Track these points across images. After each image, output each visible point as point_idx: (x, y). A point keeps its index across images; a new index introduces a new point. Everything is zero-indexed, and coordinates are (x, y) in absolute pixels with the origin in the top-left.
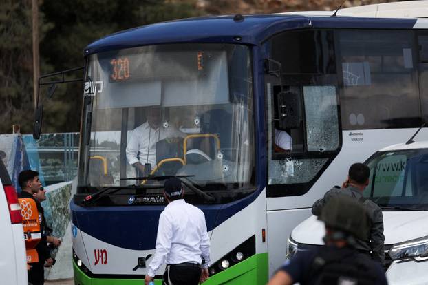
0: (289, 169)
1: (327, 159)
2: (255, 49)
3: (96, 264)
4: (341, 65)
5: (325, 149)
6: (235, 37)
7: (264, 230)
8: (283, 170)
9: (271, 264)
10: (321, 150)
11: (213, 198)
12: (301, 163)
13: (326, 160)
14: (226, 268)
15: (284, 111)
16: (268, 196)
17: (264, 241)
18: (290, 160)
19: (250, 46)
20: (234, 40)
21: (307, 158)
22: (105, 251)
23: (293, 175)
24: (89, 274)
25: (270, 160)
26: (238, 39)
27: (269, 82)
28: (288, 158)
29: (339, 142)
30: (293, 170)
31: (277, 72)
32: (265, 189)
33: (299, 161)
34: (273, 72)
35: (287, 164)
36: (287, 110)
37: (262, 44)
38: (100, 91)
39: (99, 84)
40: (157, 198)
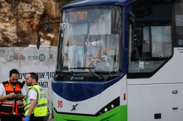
0: (141, 66)
1: (164, 61)
2: (124, 8)
3: (58, 107)
4: (175, 16)
5: (163, 56)
6: (115, 3)
7: (125, 94)
8: (137, 66)
9: (129, 110)
10: (160, 56)
11: (102, 78)
12: (148, 63)
13: (163, 62)
14: (106, 112)
15: (135, 38)
16: (128, 78)
17: (125, 99)
18: (142, 61)
19: (122, 7)
20: (114, 4)
21: (152, 61)
22: (61, 101)
23: (143, 69)
24: (56, 111)
25: (130, 61)
26: (116, 3)
27: (131, 24)
28: (140, 60)
29: (171, 53)
30: (143, 66)
31: (133, 19)
32: (126, 75)
33: (147, 62)
34: (132, 19)
35: (140, 63)
36: (137, 37)
37: (127, 6)
38: (64, 28)
39: (64, 24)
40: (81, 78)
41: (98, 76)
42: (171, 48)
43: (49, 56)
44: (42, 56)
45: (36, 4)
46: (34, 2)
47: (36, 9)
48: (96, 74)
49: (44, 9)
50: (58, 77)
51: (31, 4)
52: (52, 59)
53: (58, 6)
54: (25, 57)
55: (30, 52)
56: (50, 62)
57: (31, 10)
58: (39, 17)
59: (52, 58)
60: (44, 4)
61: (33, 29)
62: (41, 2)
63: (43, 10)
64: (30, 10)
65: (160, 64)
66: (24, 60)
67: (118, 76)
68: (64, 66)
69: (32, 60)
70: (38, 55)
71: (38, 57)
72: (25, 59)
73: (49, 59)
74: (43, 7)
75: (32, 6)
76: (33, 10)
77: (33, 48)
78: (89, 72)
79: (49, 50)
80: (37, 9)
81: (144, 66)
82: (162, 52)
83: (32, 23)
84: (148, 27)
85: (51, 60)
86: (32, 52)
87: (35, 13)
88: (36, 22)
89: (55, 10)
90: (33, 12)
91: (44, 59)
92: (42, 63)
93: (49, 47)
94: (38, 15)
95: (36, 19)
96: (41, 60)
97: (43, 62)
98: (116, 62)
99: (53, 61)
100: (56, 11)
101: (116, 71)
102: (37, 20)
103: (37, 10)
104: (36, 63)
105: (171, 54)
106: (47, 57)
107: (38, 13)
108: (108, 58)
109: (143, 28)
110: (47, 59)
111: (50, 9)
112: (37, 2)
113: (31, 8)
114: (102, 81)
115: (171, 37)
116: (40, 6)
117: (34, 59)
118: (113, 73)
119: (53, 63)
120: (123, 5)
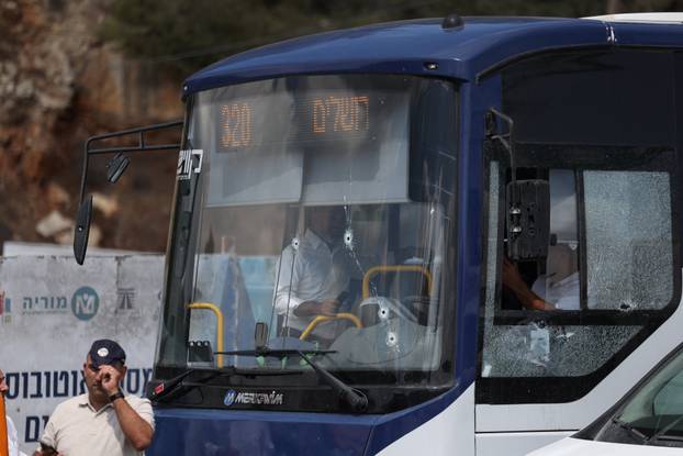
0: (538, 346)
1: (640, 327)
2: (467, 88)
5: (633, 306)
6: (427, 63)
8: (523, 348)
10: (624, 306)
11: (365, 400)
12: (569, 335)
13: (635, 330)
15: (516, 220)
16: (479, 400)
18: (542, 326)
19: (456, 83)
20: (425, 70)
23: (547, 359)
25: (489, 325)
26: (433, 67)
27: (495, 160)
28: (536, 322)
29: (671, 292)
30: (547, 348)
31: (507, 138)
32: (473, 386)
33: (563, 329)
34: (500, 137)
35: (533, 334)
36: (523, 220)
37: (481, 78)
38: (197, 170)
39: (197, 156)
40: (272, 396)
41: (348, 389)
42: (669, 269)
43: (116, 297)
44: (86, 296)
45: (38, 63)
46: (27, 53)
47: (35, 85)
48: (337, 380)
49: (72, 85)
50: (167, 390)
51: (17, 62)
52: (129, 312)
53: (134, 75)
54: (8, 301)
55: (33, 276)
56: (121, 326)
57: (15, 90)
58: (51, 121)
59: (130, 307)
60: (72, 64)
61: (21, 175)
62: (61, 56)
63: (67, 91)
64: (10, 87)
65: (623, 341)
66: (5, 314)
67: (437, 393)
68: (195, 344)
69: (38, 313)
70: (67, 291)
71: (69, 302)
72: (8, 310)
73: (116, 312)
74: (68, 78)
75: (20, 71)
76: (25, 88)
77: (45, 261)
78: (310, 372)
79: (115, 272)
80: (41, 83)
81: (551, 349)
82: (630, 286)
83: (16, 148)
84: (570, 175)
85: (123, 313)
86: (42, 278)
87: (31, 101)
88: (37, 141)
89: (119, 90)
90: (26, 99)
91: (92, 311)
92: (87, 328)
93: (117, 258)
94: (48, 111)
95: (37, 130)
96: (82, 317)
97: (89, 323)
98: (429, 329)
99: (135, 319)
100: (126, 95)
101: (425, 367)
102: (42, 135)
103: (42, 90)
104: (57, 328)
105: (671, 297)
106: (109, 303)
107: (46, 101)
108: (391, 312)
109: (547, 179)
110: (107, 310)
111: (101, 84)
112: (44, 56)
113: (16, 80)
114: (365, 413)
115: (669, 222)
116: (58, 73)
117: (49, 309)
118: (416, 375)
119: (134, 329)
120: (461, 73)
